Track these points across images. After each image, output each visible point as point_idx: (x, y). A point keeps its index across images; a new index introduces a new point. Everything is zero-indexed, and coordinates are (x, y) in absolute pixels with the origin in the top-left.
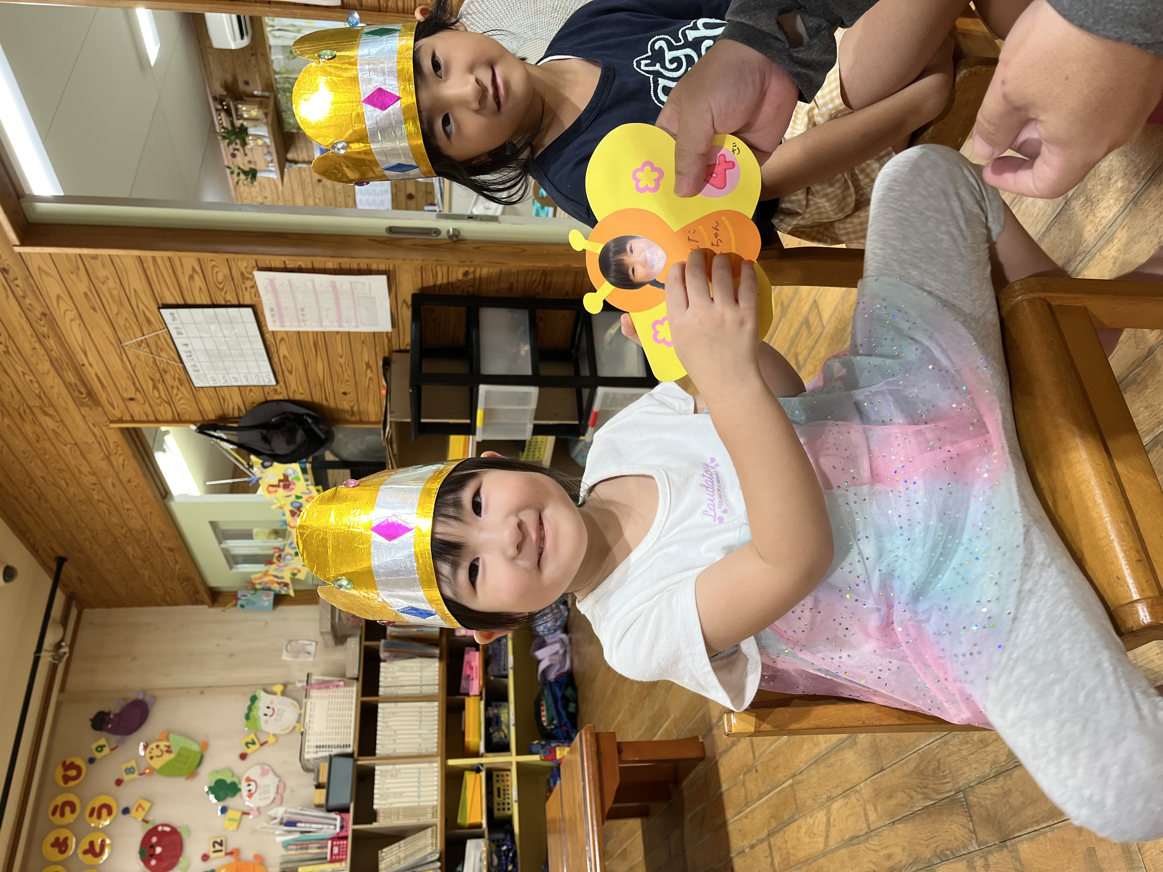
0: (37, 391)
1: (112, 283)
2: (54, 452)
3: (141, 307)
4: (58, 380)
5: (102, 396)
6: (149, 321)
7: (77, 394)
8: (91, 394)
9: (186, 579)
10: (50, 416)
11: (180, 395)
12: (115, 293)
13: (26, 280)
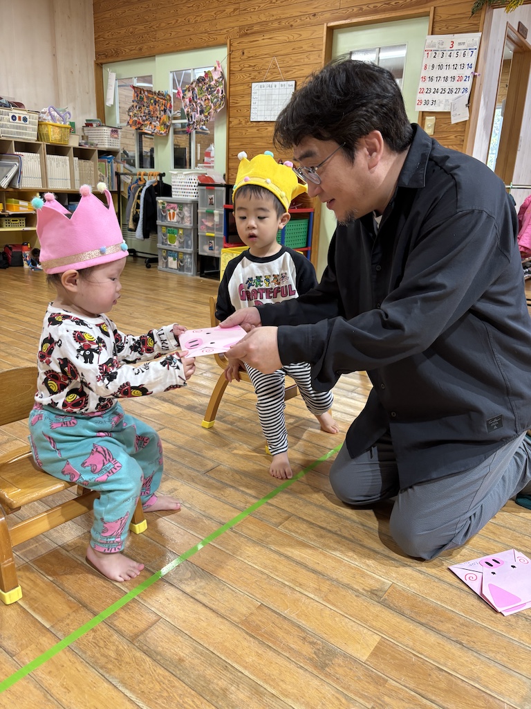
0: (248, 9)
4: (255, 21)
6: (287, 72)
7: (247, 28)
8: (246, 34)
13: (309, 23)
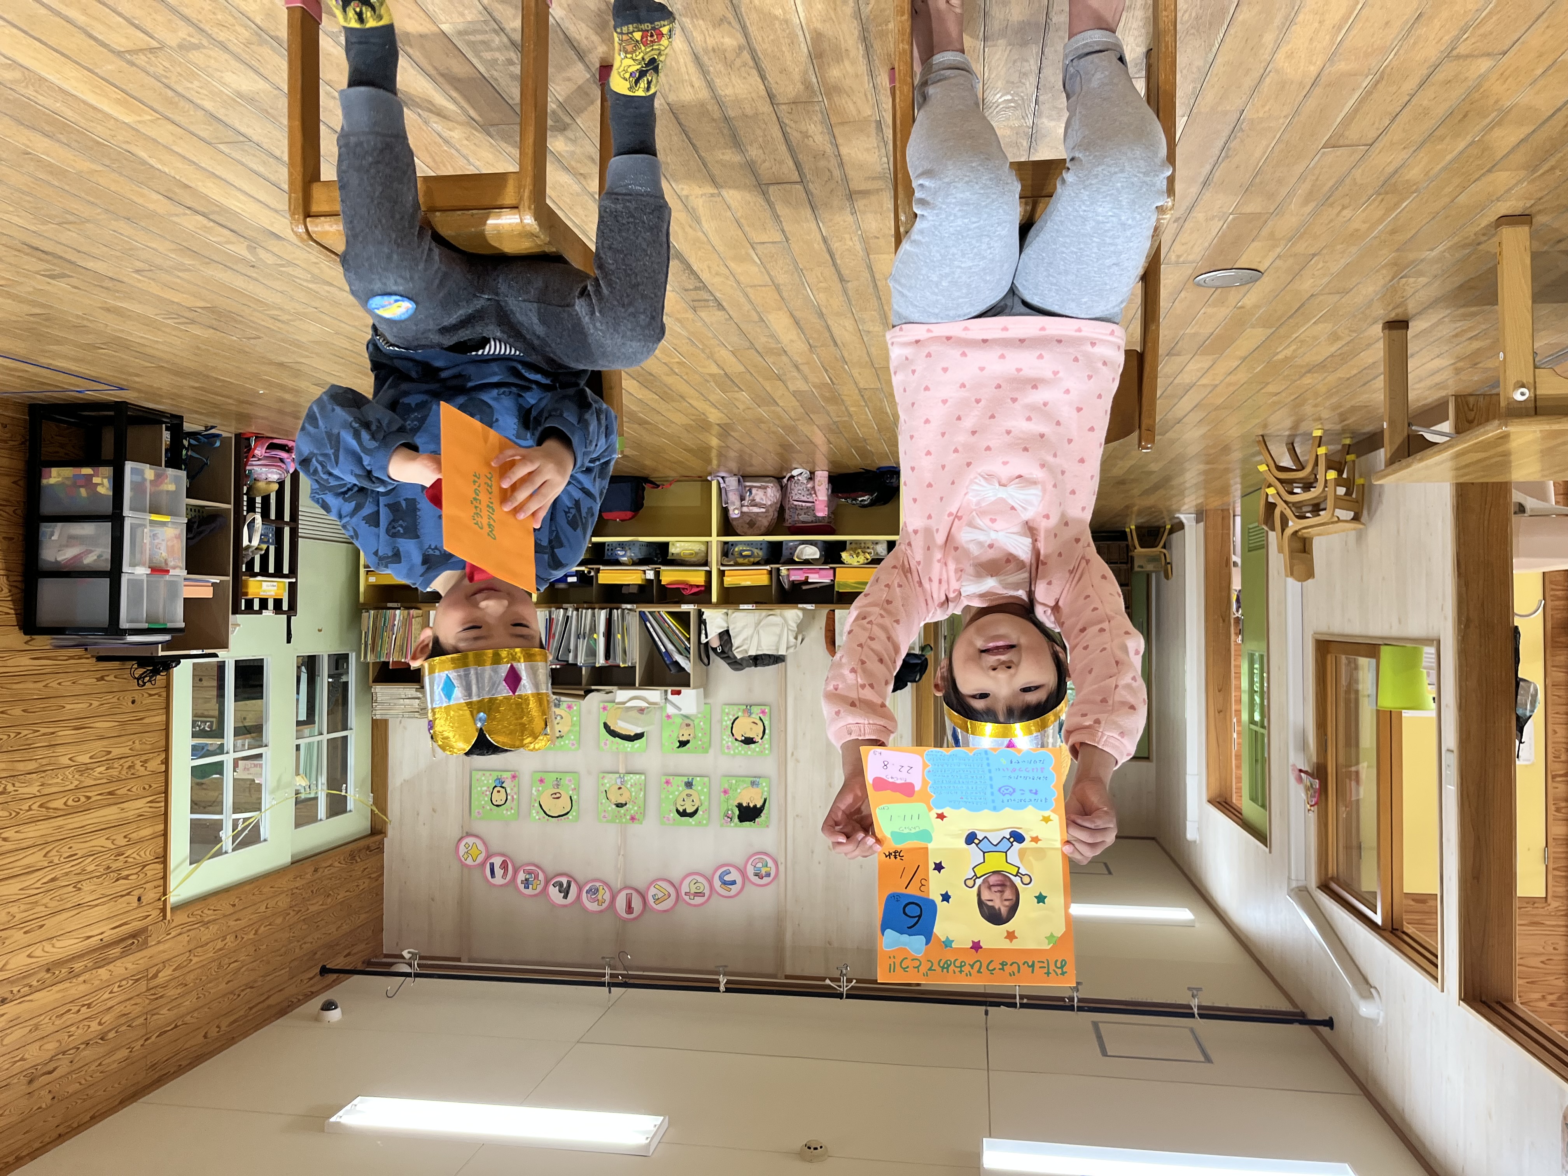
1: (14, 909)
2: (199, 971)
3: (38, 885)
5: (137, 925)
9: (352, 856)
10: (158, 972)
11: (135, 855)
12: (23, 907)
